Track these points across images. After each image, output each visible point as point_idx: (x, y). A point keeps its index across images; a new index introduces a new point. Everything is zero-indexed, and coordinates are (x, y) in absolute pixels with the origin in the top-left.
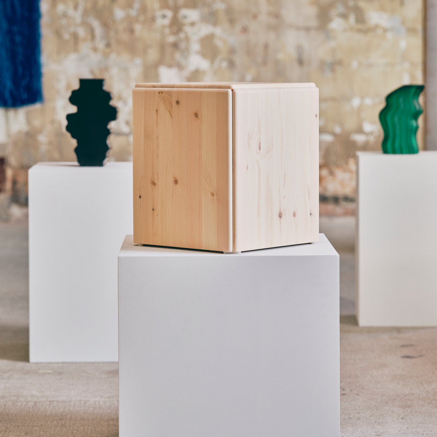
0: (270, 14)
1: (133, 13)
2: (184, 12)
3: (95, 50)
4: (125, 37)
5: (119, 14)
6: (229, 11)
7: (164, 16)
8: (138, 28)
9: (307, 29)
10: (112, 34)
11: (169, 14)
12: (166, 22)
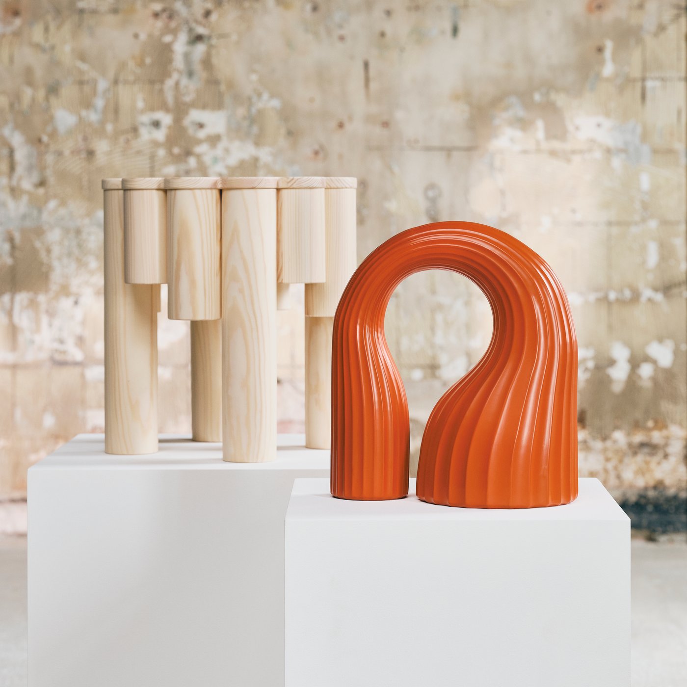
0: (369, 119)
1: (93, 117)
2: (195, 115)
3: (15, 192)
4: (75, 165)
5: (64, 118)
6: (287, 114)
7: (156, 124)
8: (102, 147)
9: (448, 150)
10: (50, 159)
11: (166, 119)
12: (160, 135)
